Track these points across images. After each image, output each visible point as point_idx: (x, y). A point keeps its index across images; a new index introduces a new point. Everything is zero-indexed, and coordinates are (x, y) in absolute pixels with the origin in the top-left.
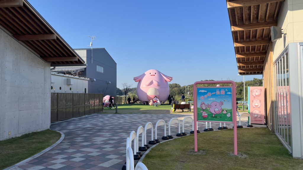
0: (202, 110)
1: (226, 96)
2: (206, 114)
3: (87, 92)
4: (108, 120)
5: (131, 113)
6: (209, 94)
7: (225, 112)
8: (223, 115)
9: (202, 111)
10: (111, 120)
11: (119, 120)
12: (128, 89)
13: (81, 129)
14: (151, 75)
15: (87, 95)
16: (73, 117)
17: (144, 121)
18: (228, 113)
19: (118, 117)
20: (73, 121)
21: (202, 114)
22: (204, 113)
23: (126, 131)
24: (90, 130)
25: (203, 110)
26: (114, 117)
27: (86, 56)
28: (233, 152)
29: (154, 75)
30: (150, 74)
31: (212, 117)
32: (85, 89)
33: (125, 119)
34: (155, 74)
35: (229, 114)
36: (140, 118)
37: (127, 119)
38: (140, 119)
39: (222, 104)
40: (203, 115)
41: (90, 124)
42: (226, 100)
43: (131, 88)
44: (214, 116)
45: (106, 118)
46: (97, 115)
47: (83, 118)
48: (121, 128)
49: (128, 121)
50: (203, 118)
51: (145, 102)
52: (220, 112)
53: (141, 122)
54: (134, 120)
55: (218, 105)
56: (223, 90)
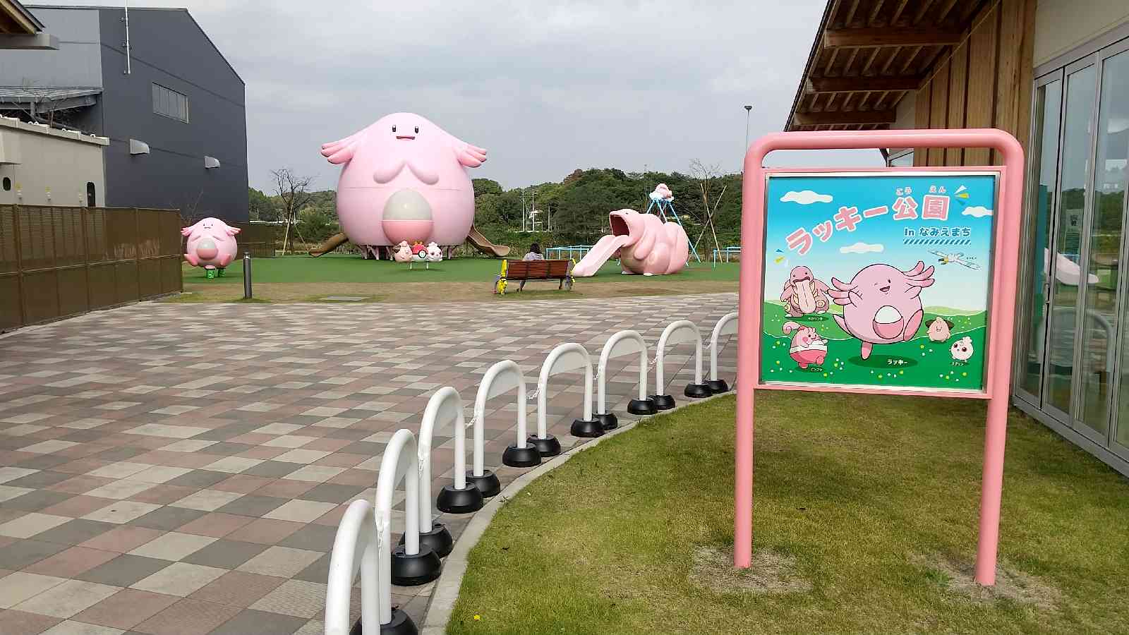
0: (793, 319)
1: (955, 233)
2: (818, 345)
3: (100, 202)
4: (202, 338)
5: (316, 300)
6: (845, 214)
7: (939, 332)
8: (925, 350)
9: (795, 325)
10: (219, 337)
11: (259, 339)
12: (300, 197)
13: (39, 399)
14: (398, 138)
15: (99, 214)
16: (23, 325)
17: (384, 345)
18: (960, 338)
19: (255, 323)
20: (18, 344)
21: (790, 343)
22: (805, 340)
23: (293, 411)
24: (89, 409)
25: (803, 318)
26: (236, 322)
27: (98, 39)
28: (971, 570)
29: (413, 138)
30: (394, 130)
31: (858, 360)
32: (91, 187)
33: (288, 334)
34: (414, 134)
35: (967, 341)
36: (365, 326)
37: (299, 330)
38: (360, 329)
39: (928, 281)
40: (799, 349)
41: (102, 363)
42: (951, 258)
43: (312, 189)
44: (866, 353)
45: (197, 328)
46: (152, 309)
47: (76, 324)
48: (268, 391)
49: (308, 344)
50: (799, 368)
51: (374, 247)
52: (909, 332)
53: (371, 349)
54: (332, 339)
55: (899, 284)
56: (942, 188)
